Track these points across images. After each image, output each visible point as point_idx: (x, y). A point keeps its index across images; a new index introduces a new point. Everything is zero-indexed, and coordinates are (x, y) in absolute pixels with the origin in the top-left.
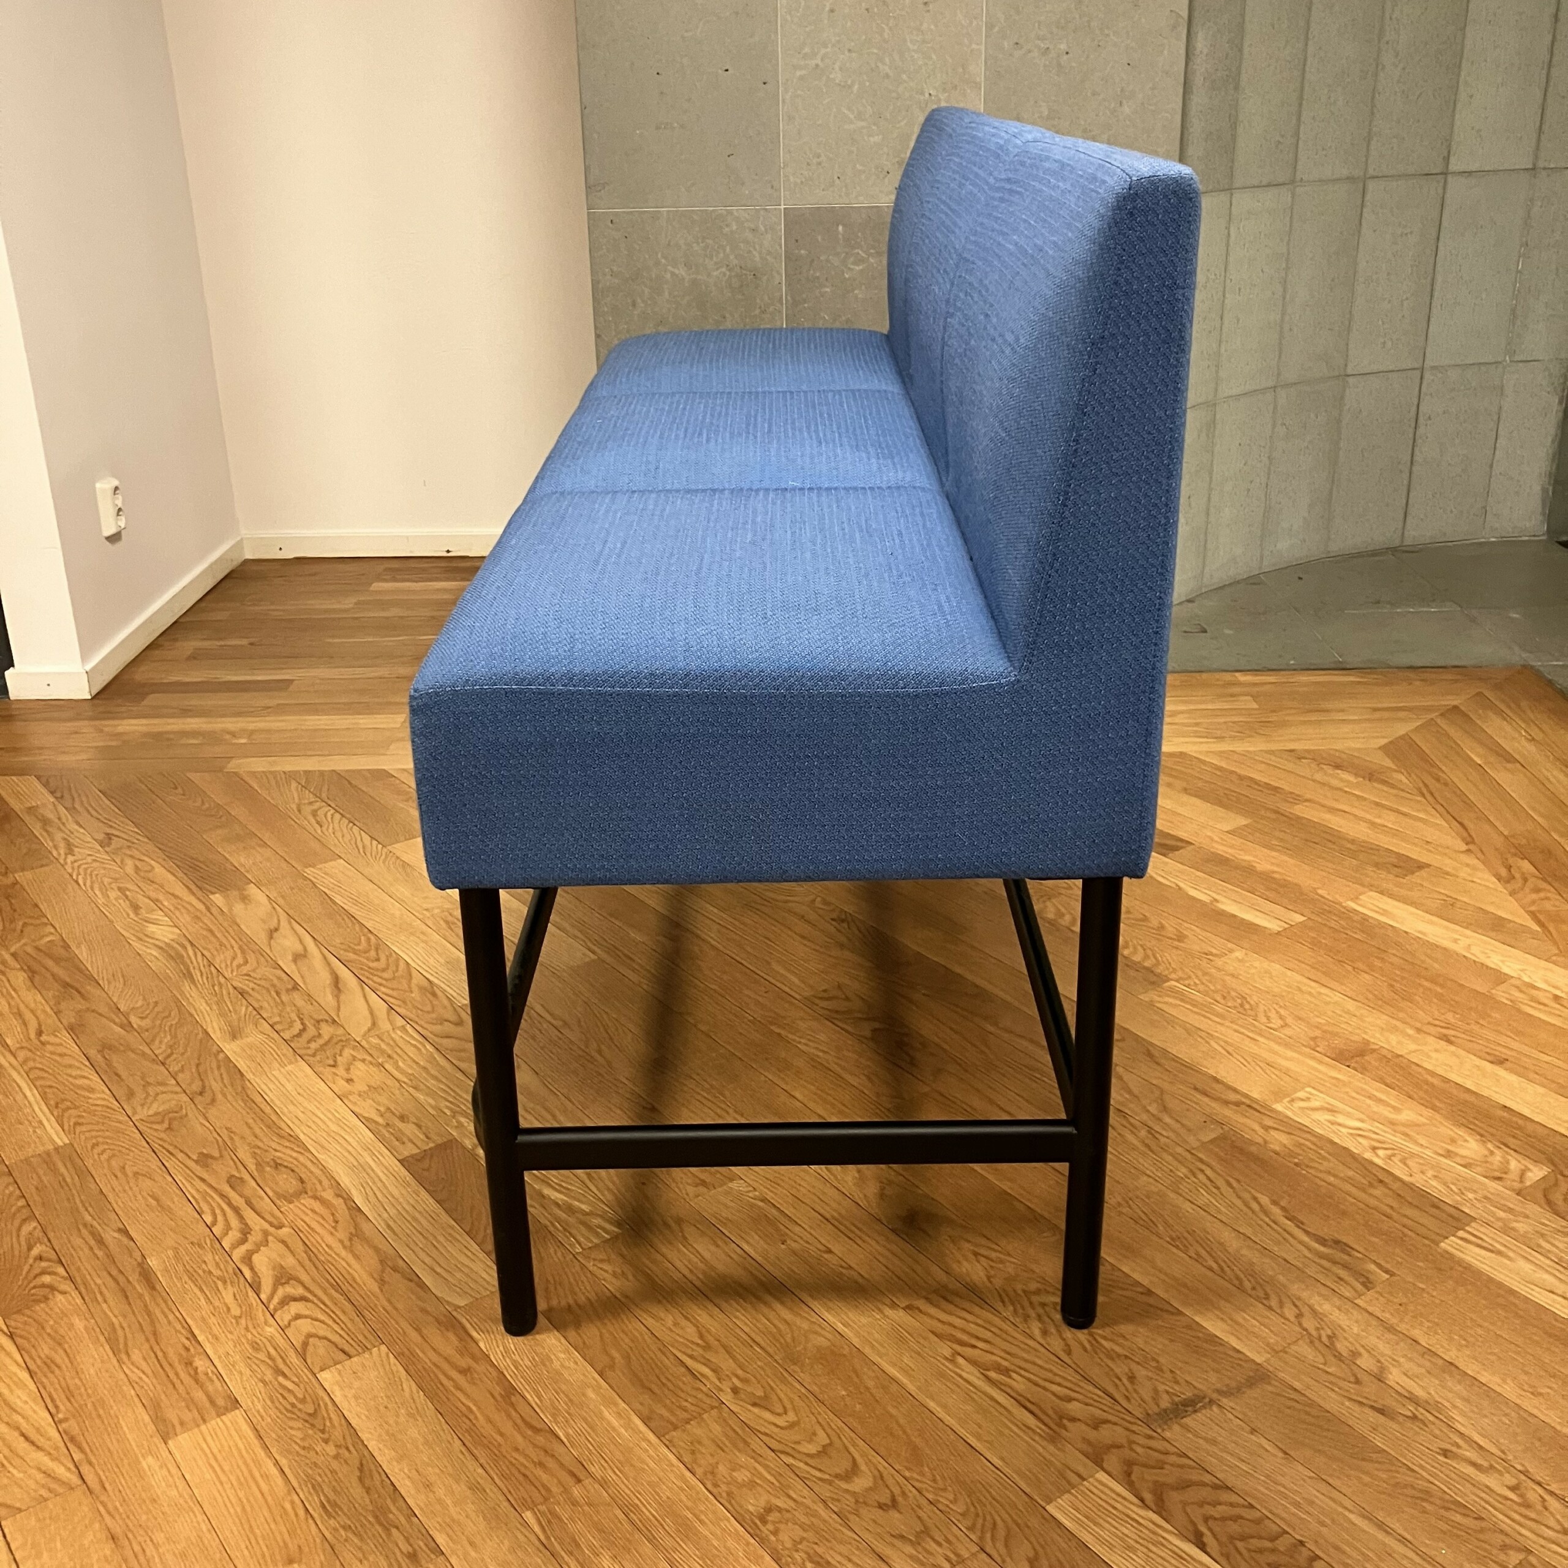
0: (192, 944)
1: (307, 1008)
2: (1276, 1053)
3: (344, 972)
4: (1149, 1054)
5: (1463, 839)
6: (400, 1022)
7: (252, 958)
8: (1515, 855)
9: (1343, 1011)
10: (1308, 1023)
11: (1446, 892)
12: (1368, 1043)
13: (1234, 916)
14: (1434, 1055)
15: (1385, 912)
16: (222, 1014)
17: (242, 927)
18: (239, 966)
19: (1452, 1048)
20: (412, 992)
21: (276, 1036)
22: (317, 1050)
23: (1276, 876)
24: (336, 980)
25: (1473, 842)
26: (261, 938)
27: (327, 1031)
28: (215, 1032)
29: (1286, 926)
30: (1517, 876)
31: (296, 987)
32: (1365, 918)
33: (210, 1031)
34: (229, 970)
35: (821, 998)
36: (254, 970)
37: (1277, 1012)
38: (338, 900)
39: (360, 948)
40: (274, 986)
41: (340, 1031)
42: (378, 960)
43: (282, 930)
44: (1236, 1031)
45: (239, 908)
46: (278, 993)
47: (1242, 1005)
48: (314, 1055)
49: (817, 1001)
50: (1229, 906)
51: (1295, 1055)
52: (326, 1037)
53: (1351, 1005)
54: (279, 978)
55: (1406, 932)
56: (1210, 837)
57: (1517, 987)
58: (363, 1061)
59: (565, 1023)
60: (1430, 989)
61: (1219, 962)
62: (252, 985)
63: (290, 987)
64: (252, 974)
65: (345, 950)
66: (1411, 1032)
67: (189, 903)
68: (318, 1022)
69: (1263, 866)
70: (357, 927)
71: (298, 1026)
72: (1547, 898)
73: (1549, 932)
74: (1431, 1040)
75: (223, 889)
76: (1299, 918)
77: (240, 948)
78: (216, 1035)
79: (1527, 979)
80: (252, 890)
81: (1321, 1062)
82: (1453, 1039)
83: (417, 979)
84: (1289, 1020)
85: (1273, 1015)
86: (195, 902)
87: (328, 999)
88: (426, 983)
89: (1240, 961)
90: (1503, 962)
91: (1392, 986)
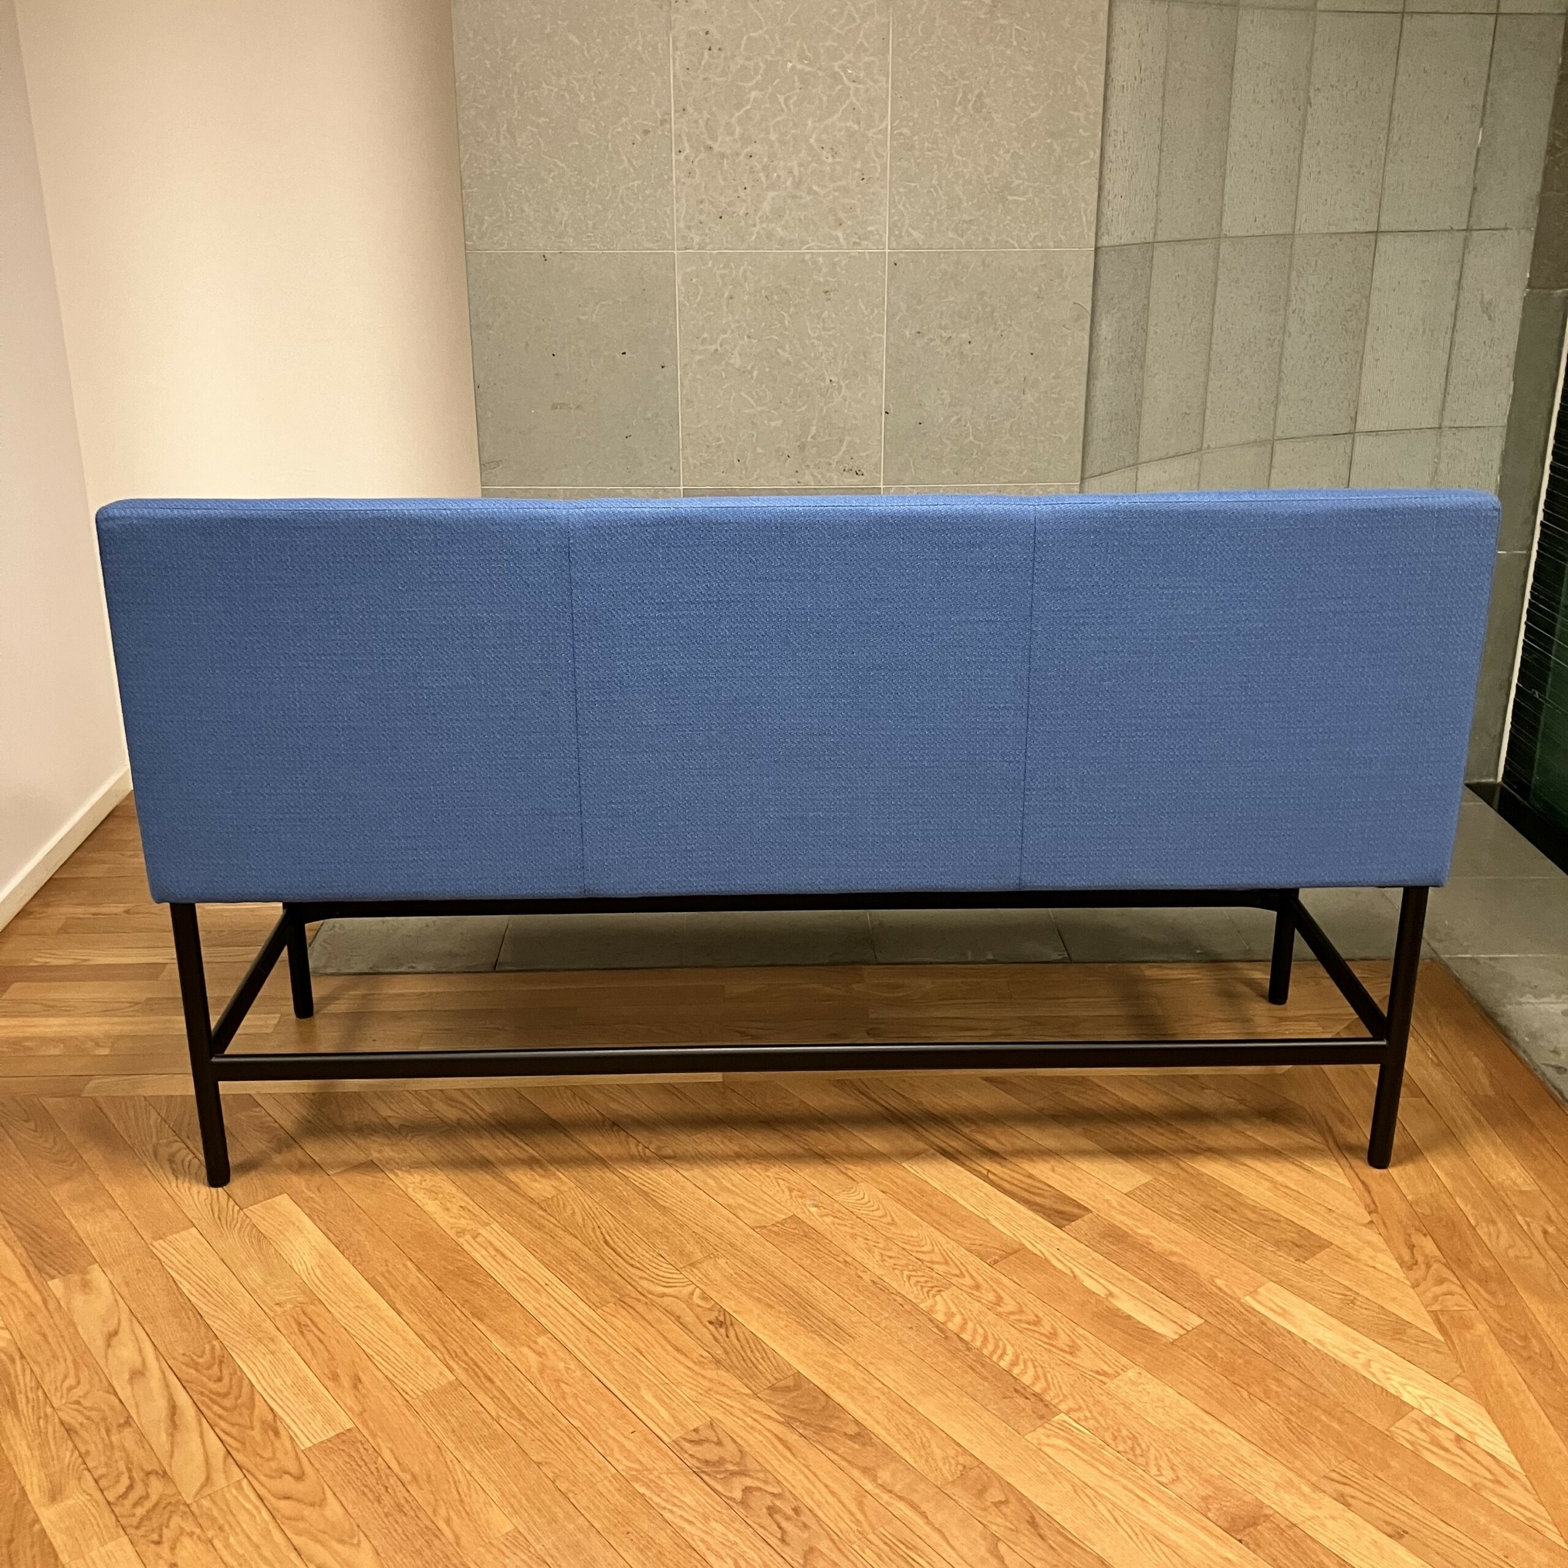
0: (22, 1357)
1: (138, 1454)
2: (1164, 1521)
3: (183, 1399)
4: (1033, 1523)
5: (1367, 1206)
6: (237, 1474)
7: (85, 1374)
8: (1418, 1230)
9: (1237, 1459)
10: (1200, 1475)
11: (1347, 1283)
12: (1261, 1505)
13: (1129, 1317)
14: (1330, 1523)
15: (1284, 1313)
16: (44, 1465)
17: (80, 1328)
18: (70, 1389)
19: (1350, 1515)
20: (252, 1428)
21: (98, 1496)
22: (142, 1519)
23: (1174, 1259)
24: (173, 1409)
25: (1376, 1211)
26: (97, 1344)
27: (156, 1487)
28: (32, 1492)
29: (1183, 1332)
30: (1420, 1259)
31: (128, 1422)
32: (1264, 1321)
33: (28, 1488)
34: (59, 1394)
35: (691, 1442)
36: (85, 1395)
37: (1169, 1460)
38: (185, 1287)
39: (201, 1360)
40: (104, 1419)
41: (170, 1490)
42: (220, 1379)
43: (121, 1335)
44: (1125, 1487)
45: (78, 1301)
46: (108, 1431)
47: (1133, 1449)
48: (137, 1528)
49: (687, 1446)
50: (1125, 1305)
51: (1186, 1524)
52: (154, 1498)
53: (1245, 1449)
54: (112, 1409)
55: (1304, 1342)
56: (1108, 1201)
57: (1418, 1423)
58: (191, 1534)
59: (414, 1477)
60: (1328, 1426)
61: (1111, 1385)
62: (81, 1419)
63: (122, 1421)
64: (81, 1400)
65: (187, 1365)
66: (1306, 1489)
67: (25, 1293)
68: (148, 1474)
69: (1160, 1244)
70: (203, 1330)
71: (125, 1482)
72: (1451, 1294)
73: (1453, 1343)
74: (1327, 1500)
75: (64, 1271)
76: (1196, 1321)
77: (74, 1361)
78: (35, 1496)
79: (1428, 1412)
80: (96, 1274)
81: (1211, 1533)
82: (1351, 1501)
83: (260, 1409)
84: (1182, 1473)
85: (1164, 1464)
86: (31, 1290)
87: (160, 1439)
88: (270, 1417)
89: (1133, 1383)
90: (1403, 1385)
91: (1288, 1419)
